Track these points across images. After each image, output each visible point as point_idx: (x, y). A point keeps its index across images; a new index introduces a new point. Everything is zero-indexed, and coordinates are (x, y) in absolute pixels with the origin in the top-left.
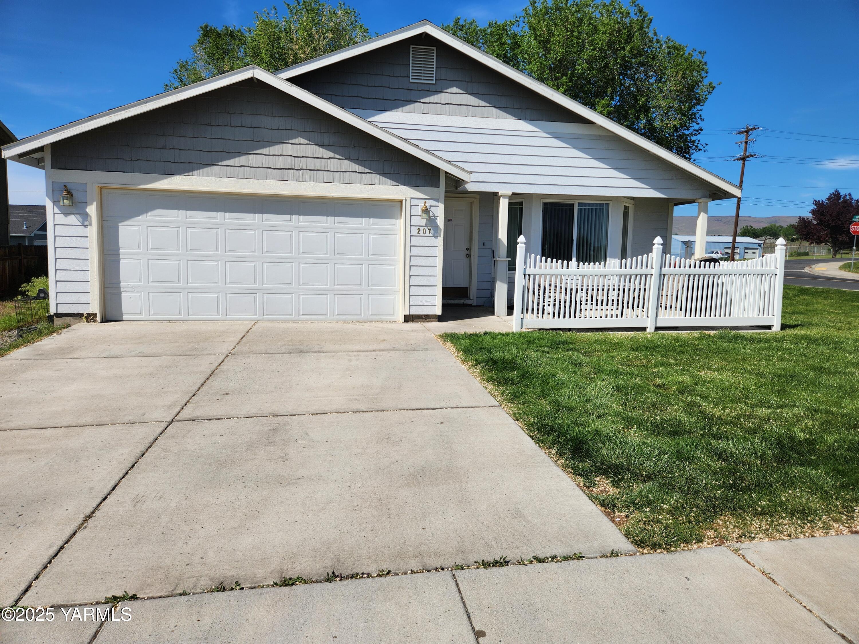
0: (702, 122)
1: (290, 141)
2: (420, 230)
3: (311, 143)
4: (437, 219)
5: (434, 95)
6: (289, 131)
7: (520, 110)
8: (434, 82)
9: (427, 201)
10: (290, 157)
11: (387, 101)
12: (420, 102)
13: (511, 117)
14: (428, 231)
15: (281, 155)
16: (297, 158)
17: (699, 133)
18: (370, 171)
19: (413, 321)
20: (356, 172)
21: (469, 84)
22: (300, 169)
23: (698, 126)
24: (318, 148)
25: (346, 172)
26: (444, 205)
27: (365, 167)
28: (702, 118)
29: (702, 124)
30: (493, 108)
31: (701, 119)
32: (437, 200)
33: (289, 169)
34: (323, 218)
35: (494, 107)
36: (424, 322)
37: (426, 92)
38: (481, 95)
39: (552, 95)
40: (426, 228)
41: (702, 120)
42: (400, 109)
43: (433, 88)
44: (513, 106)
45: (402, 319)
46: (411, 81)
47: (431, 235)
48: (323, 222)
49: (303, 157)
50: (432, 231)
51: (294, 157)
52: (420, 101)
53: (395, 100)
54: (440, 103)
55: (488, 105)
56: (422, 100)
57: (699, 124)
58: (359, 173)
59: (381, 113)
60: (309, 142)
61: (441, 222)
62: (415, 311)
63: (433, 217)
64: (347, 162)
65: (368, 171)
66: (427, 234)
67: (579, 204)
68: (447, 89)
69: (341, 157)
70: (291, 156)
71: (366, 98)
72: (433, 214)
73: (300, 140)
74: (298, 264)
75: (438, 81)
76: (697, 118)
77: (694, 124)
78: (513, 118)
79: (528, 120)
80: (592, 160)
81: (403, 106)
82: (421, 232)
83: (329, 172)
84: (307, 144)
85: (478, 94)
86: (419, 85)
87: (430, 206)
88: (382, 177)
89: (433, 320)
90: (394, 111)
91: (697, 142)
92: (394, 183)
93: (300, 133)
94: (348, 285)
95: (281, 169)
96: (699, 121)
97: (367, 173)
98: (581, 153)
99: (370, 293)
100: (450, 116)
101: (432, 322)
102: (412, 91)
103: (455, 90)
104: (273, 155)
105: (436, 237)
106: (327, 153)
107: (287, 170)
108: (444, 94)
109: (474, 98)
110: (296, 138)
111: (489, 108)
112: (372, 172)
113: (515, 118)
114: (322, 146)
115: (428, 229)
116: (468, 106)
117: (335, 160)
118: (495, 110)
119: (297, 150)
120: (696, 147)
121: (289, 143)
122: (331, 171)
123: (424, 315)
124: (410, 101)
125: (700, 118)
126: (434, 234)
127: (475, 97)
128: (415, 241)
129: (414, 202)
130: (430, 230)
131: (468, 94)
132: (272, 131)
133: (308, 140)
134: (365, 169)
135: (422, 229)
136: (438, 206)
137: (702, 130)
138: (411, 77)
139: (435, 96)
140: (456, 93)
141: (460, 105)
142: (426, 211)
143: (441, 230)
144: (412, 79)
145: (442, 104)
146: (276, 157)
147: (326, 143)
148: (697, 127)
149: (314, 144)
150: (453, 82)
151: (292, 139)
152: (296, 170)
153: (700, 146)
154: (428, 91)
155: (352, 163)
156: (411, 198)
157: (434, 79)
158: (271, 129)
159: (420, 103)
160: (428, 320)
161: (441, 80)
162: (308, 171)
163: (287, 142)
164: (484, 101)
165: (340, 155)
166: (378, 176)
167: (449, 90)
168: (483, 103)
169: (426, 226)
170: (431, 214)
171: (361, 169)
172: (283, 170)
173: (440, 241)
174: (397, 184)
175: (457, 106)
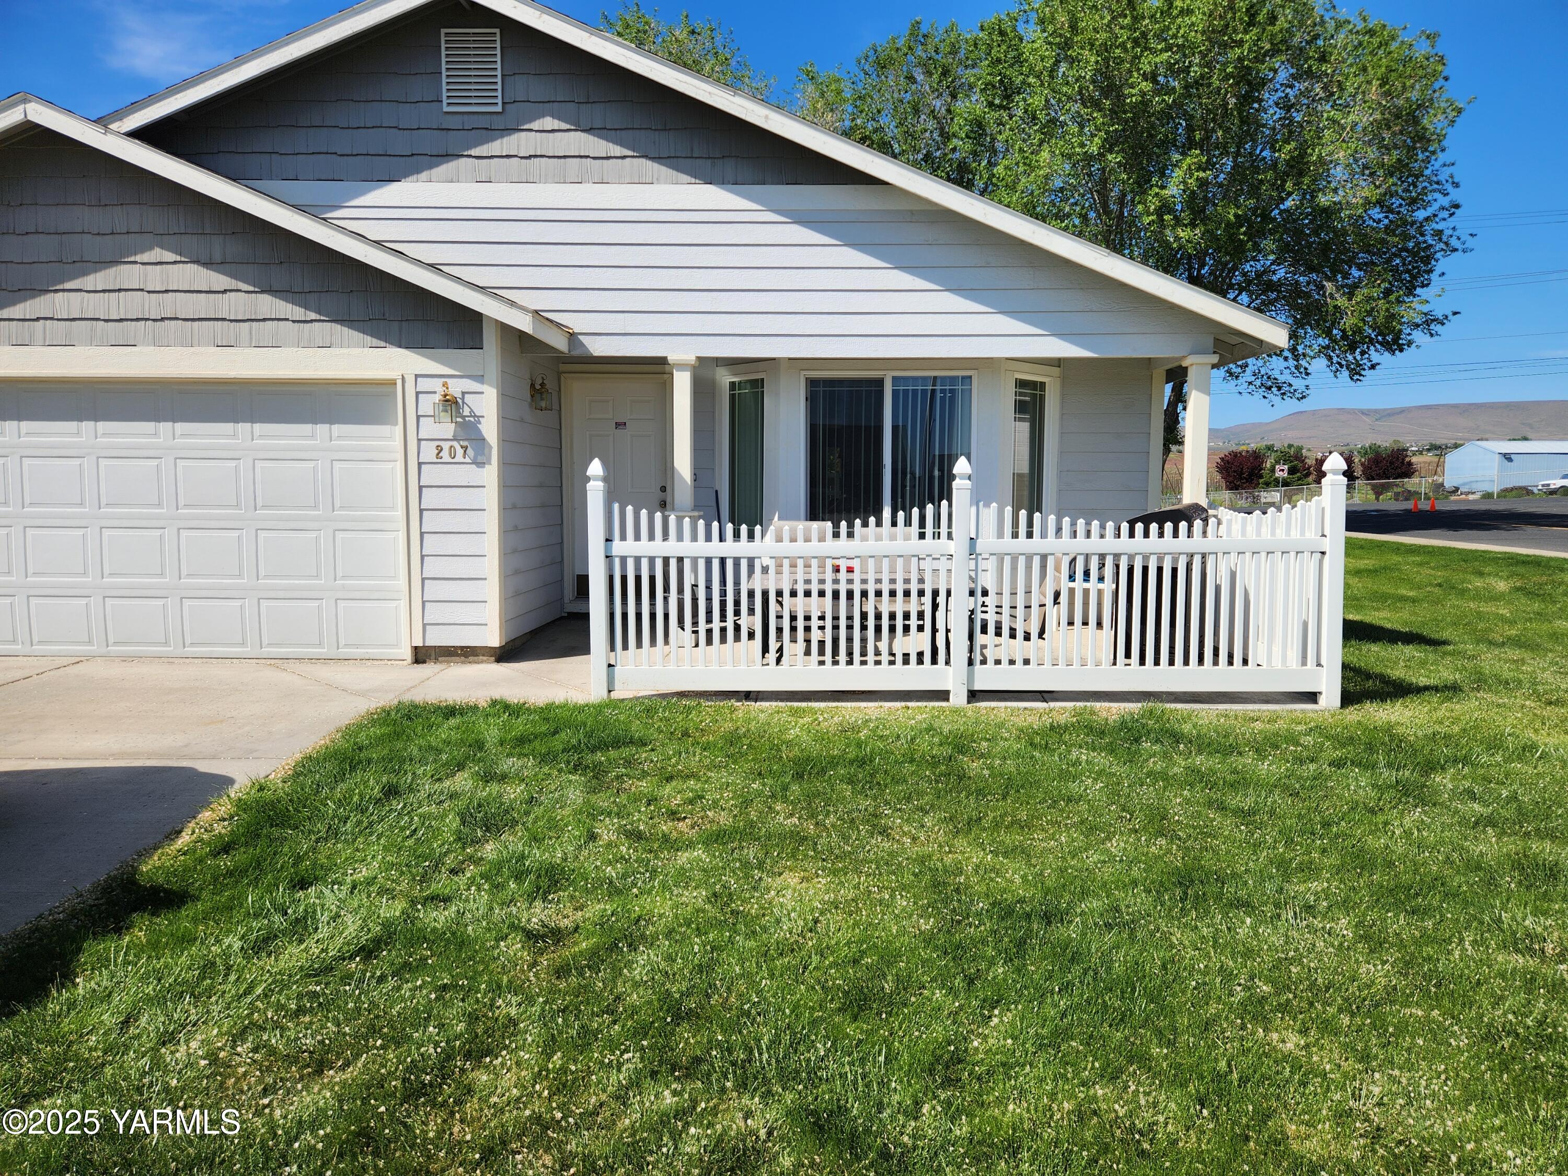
0: (1456, 190)
1: (138, 258)
2: (442, 450)
3: (183, 259)
4: (480, 423)
5: (502, 137)
6: (137, 235)
7: (709, 162)
8: (499, 109)
9: (449, 381)
10: (139, 293)
11: (395, 158)
12: (470, 156)
13: (686, 178)
14: (460, 452)
15: (119, 290)
16: (155, 295)
17: (1452, 215)
18: (318, 317)
19: (436, 660)
20: (287, 320)
21: (583, 107)
22: (163, 319)
23: (1448, 198)
24: (201, 269)
25: (264, 320)
26: (495, 391)
27: (306, 307)
28: (1456, 180)
29: (1455, 195)
30: (644, 160)
31: (1453, 183)
32: (480, 379)
33: (138, 320)
34: (228, 427)
35: (645, 157)
36: (463, 663)
37: (484, 132)
38: (613, 132)
39: (767, 117)
40: (455, 444)
41: (1456, 185)
42: (424, 175)
43: (498, 123)
44: (692, 150)
45: (408, 655)
46: (446, 109)
47: (468, 460)
48: (228, 436)
49: (167, 291)
50: (470, 451)
51: (149, 292)
52: (469, 153)
53: (413, 155)
54: (516, 156)
55: (630, 153)
56: (474, 152)
57: (1448, 194)
58: (294, 321)
59: (381, 187)
60: (178, 258)
61: (490, 429)
62: (436, 638)
63: (472, 419)
64: (266, 299)
65: (313, 316)
66: (459, 457)
67: (894, 379)
68: (530, 121)
69: (251, 288)
70: (142, 290)
71: (348, 155)
72: (472, 411)
73: (157, 254)
74: (176, 530)
75: (507, 106)
76: (1444, 182)
77: (1437, 195)
78: (693, 180)
79: (729, 183)
80: (895, 271)
81: (430, 167)
82: (445, 454)
83: (226, 323)
84: (175, 262)
85: (605, 128)
86: (466, 117)
87: (463, 393)
88: (346, 329)
89: (485, 658)
90: (410, 178)
91: (1448, 232)
92: (376, 342)
93: (161, 239)
94: (287, 577)
95: (121, 320)
96: (1449, 187)
97: (312, 321)
98: (865, 255)
99: (340, 595)
100: (541, 185)
101: (482, 662)
102: (451, 132)
103: (549, 122)
104: (104, 291)
105: (480, 464)
106: (220, 280)
107: (133, 323)
108: (523, 134)
109: (596, 139)
110: (151, 248)
111: (634, 160)
112: (322, 318)
113: (697, 181)
114: (208, 264)
115: (462, 447)
116: (584, 160)
117: (239, 293)
118: (649, 163)
119: (155, 278)
120: (1447, 244)
121: (135, 262)
122: (231, 321)
123: (462, 648)
124: (447, 155)
125: (1450, 180)
126: (475, 457)
127: (599, 137)
128: (431, 475)
129: (424, 385)
130: (465, 448)
131: (582, 131)
132: (99, 238)
133: (176, 254)
134: (308, 312)
135: (446, 446)
136: (482, 393)
137: (1457, 206)
138: (445, 101)
139: (505, 140)
140: (553, 131)
141: (565, 157)
142: (451, 404)
143: (491, 447)
144: (449, 104)
145: (522, 158)
146: (111, 294)
147: (218, 257)
148: (1445, 201)
149: (190, 262)
150: (545, 106)
151: (142, 251)
152: (154, 320)
153: (1454, 242)
154: (487, 129)
155: (278, 300)
156: (417, 376)
157: (499, 101)
158: (98, 234)
159: (471, 159)
160: (471, 658)
161: (516, 104)
162: (180, 322)
163: (132, 259)
164: (621, 146)
165: (249, 284)
166: (337, 327)
167: (535, 125)
168: (617, 150)
169: (454, 439)
170: (466, 412)
171: (298, 312)
172: (125, 323)
173: (490, 475)
174: (383, 344)
175: (556, 160)
